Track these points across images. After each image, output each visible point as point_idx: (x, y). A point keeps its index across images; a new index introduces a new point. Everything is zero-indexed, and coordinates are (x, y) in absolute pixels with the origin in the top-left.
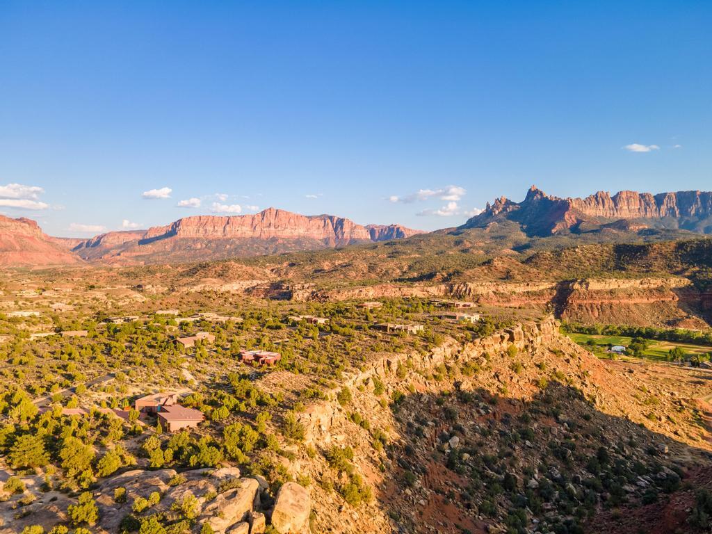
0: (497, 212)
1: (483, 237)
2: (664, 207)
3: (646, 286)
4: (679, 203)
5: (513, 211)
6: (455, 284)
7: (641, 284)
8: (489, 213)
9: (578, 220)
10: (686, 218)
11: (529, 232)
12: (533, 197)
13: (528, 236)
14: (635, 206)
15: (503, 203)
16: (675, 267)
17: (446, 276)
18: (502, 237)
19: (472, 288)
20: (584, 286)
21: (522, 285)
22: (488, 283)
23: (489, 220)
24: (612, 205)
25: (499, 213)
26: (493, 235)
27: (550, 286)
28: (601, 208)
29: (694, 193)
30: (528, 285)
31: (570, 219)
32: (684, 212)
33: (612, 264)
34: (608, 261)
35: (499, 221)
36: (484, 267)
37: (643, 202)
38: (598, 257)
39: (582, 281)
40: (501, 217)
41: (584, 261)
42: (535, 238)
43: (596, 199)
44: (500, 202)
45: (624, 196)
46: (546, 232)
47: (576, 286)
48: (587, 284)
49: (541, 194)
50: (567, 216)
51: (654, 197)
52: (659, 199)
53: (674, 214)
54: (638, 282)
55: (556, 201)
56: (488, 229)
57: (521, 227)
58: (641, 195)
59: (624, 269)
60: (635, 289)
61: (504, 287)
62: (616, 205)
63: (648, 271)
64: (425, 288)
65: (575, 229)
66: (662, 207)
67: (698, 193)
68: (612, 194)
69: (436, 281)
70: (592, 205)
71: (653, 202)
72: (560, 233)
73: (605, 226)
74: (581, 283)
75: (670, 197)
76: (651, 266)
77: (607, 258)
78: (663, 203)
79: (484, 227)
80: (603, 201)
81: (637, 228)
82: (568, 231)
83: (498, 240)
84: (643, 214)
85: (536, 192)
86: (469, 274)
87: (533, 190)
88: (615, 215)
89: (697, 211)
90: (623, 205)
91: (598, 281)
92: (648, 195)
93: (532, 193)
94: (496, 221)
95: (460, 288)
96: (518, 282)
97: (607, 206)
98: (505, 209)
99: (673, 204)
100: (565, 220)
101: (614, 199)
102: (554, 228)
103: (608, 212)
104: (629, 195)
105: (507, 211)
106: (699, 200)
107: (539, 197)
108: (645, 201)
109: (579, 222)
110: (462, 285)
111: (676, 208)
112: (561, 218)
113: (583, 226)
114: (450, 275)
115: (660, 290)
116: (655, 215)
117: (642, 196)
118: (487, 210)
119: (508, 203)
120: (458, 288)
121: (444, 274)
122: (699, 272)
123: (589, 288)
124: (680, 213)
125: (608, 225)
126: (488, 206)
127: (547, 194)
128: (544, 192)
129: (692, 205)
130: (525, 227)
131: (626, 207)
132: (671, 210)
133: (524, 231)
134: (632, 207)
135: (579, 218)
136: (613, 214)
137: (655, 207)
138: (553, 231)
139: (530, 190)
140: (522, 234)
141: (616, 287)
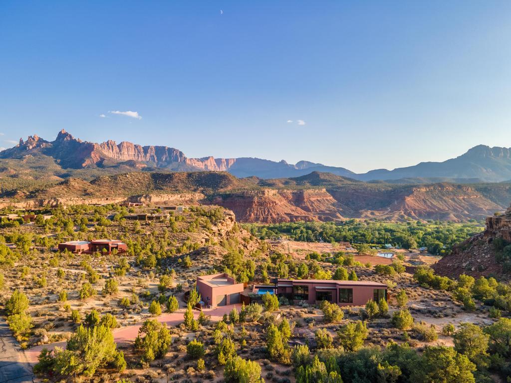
0: (31, 147)
1: (21, 166)
2: (148, 155)
3: (183, 199)
4: (157, 153)
5: (46, 148)
6: (45, 200)
7: (181, 197)
8: (23, 148)
9: (101, 158)
10: (160, 163)
11: (63, 165)
12: (64, 139)
13: (62, 168)
14: (132, 152)
15: (36, 140)
16: (190, 188)
17: (28, 193)
18: (41, 168)
19: (62, 202)
20: (148, 199)
21: (103, 199)
22: (75, 198)
23: (23, 153)
24: (118, 151)
25: (33, 148)
26: (31, 165)
27: (123, 200)
28: (111, 152)
29: (164, 148)
30: (107, 199)
31: (95, 157)
32: (159, 159)
33: (152, 186)
34: (149, 184)
35: (34, 155)
36: (63, 187)
37: (136, 150)
38: (142, 181)
39: (146, 196)
40: (35, 151)
41: (133, 183)
42: (69, 169)
43: (108, 145)
44: (33, 139)
45: (125, 145)
46: (78, 166)
47: (143, 199)
48: (150, 198)
49: (70, 136)
50: (92, 155)
51: (143, 148)
52: (146, 149)
53: (154, 160)
54: (179, 196)
55: (83, 143)
56: (25, 161)
57: (56, 161)
58: (135, 145)
59: (162, 189)
60: (178, 201)
61: (90, 201)
62: (120, 151)
63: (176, 191)
64: (13, 204)
65: (100, 164)
66: (147, 155)
67: (166, 148)
68: (118, 143)
69: (19, 198)
70: (106, 148)
71: (142, 151)
72: (89, 167)
73: (120, 163)
74: (145, 197)
75: (151, 149)
76: (177, 187)
77: (148, 182)
78: (148, 152)
79: (21, 158)
80: (112, 147)
81: (141, 166)
82: (95, 166)
83: (38, 169)
84: (137, 158)
85: (66, 134)
86: (53, 191)
87: (63, 133)
88: (120, 158)
89: (166, 159)
90: (125, 151)
91: (157, 196)
92: (140, 146)
93: (62, 136)
94: (31, 154)
95: (51, 202)
96: (97, 197)
97: (114, 151)
98: (38, 145)
99: (153, 153)
100: (91, 157)
101: (119, 146)
102: (84, 162)
103: (116, 155)
104: (128, 145)
105: (40, 147)
106: (167, 152)
107: (69, 139)
108: (137, 150)
109: (102, 160)
110: (53, 200)
111: (155, 156)
112: (89, 155)
113: (105, 162)
114: (32, 192)
115: (191, 201)
116: (143, 159)
117: (136, 146)
118: (20, 144)
119: (41, 141)
120: (49, 202)
121: (25, 191)
122: (204, 190)
123: (152, 201)
124: (157, 160)
125: (123, 163)
126: (21, 141)
127: (75, 137)
128: (73, 136)
129: (163, 155)
130: (59, 161)
131: (126, 153)
132: (152, 156)
133: (58, 164)
134: (130, 153)
135: (102, 157)
137: (143, 155)
138: (84, 165)
139: (60, 133)
140: (58, 166)
141: (167, 199)
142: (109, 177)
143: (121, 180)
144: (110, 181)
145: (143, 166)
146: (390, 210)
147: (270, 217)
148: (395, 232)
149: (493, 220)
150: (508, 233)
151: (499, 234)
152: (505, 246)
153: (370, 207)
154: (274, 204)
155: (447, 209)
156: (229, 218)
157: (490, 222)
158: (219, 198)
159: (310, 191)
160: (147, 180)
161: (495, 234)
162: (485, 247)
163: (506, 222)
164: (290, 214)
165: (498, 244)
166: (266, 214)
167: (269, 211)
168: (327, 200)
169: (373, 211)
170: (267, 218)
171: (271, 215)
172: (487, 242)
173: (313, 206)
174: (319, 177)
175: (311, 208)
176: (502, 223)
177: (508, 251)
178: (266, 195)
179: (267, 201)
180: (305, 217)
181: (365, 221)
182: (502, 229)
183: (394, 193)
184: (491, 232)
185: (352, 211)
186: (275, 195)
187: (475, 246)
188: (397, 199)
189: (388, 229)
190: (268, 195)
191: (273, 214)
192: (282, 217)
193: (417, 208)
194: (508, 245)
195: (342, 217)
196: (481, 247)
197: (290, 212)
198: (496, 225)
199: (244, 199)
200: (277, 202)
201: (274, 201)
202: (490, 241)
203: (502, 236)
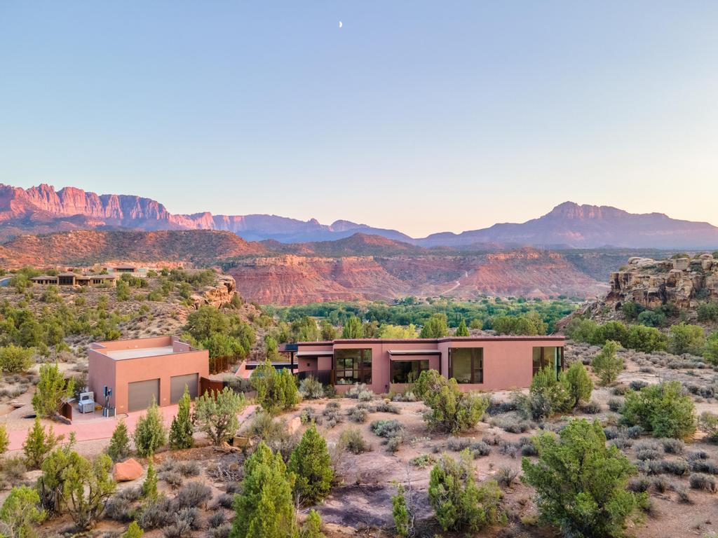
2: (108, 208)
4: (122, 206)
9: (27, 211)
10: (128, 220)
14: (81, 203)
16: (173, 253)
24: (57, 200)
28: (46, 202)
29: (134, 197)
31: (17, 209)
32: (126, 214)
34: (107, 248)
37: (89, 201)
38: (94, 243)
41: (80, 247)
43: (40, 191)
45: (70, 192)
50: (12, 206)
51: (100, 197)
52: (105, 200)
53: (118, 216)
54: (154, 265)
58: (86, 193)
62: (62, 201)
63: (150, 258)
65: (26, 221)
66: (107, 208)
67: (138, 198)
68: (57, 189)
70: (36, 196)
71: (98, 202)
73: (62, 219)
75: (114, 199)
77: (105, 245)
78: (107, 204)
80: (47, 194)
81: (96, 224)
84: (89, 212)
88: (62, 211)
89: (138, 215)
90: (69, 201)
92: (94, 195)
97: (51, 201)
99: (117, 206)
100: (11, 210)
101: (59, 194)
103: (54, 206)
104: (75, 192)
106: (139, 205)
108: (91, 200)
109: (30, 213)
111: (119, 210)
112: (6, 206)
113: (35, 216)
116: (101, 214)
117: (88, 195)
122: (193, 257)
124: (123, 215)
125: (65, 219)
129: (133, 208)
131: (72, 204)
132: (115, 211)
134: (79, 205)
135: (28, 208)
136: (60, 210)
137: (100, 207)
142: (38, 236)
143: (59, 242)
144: (39, 243)
145: (99, 223)
146: (459, 284)
147: (293, 295)
148: (468, 311)
149: (619, 276)
150: (642, 293)
151: (628, 297)
152: (639, 312)
153: (433, 281)
154: (301, 277)
155: (531, 283)
156: (225, 284)
157: (617, 280)
158: (218, 268)
159: (353, 259)
160: (104, 241)
161: (623, 296)
162: (610, 315)
163: (640, 278)
164: (323, 291)
165: (631, 310)
166: (288, 291)
167: (292, 288)
168: (375, 271)
169: (437, 286)
170: (290, 297)
171: (296, 292)
172: (614, 309)
173: (355, 280)
174: (363, 240)
175: (352, 282)
176: (633, 280)
177: (644, 319)
178: (288, 264)
179: (290, 271)
180: (345, 294)
181: (428, 300)
182: (634, 288)
183: (465, 262)
184: (618, 294)
185: (409, 288)
186: (302, 264)
187: (597, 314)
188: (468, 269)
189: (458, 308)
190: (291, 263)
191: (299, 291)
192: (312, 295)
193: (494, 281)
194: (644, 310)
195: (395, 295)
196: (605, 317)
197: (324, 288)
198: (625, 284)
199: (255, 268)
200: (305, 273)
201: (300, 272)
202: (618, 306)
203: (634, 298)
